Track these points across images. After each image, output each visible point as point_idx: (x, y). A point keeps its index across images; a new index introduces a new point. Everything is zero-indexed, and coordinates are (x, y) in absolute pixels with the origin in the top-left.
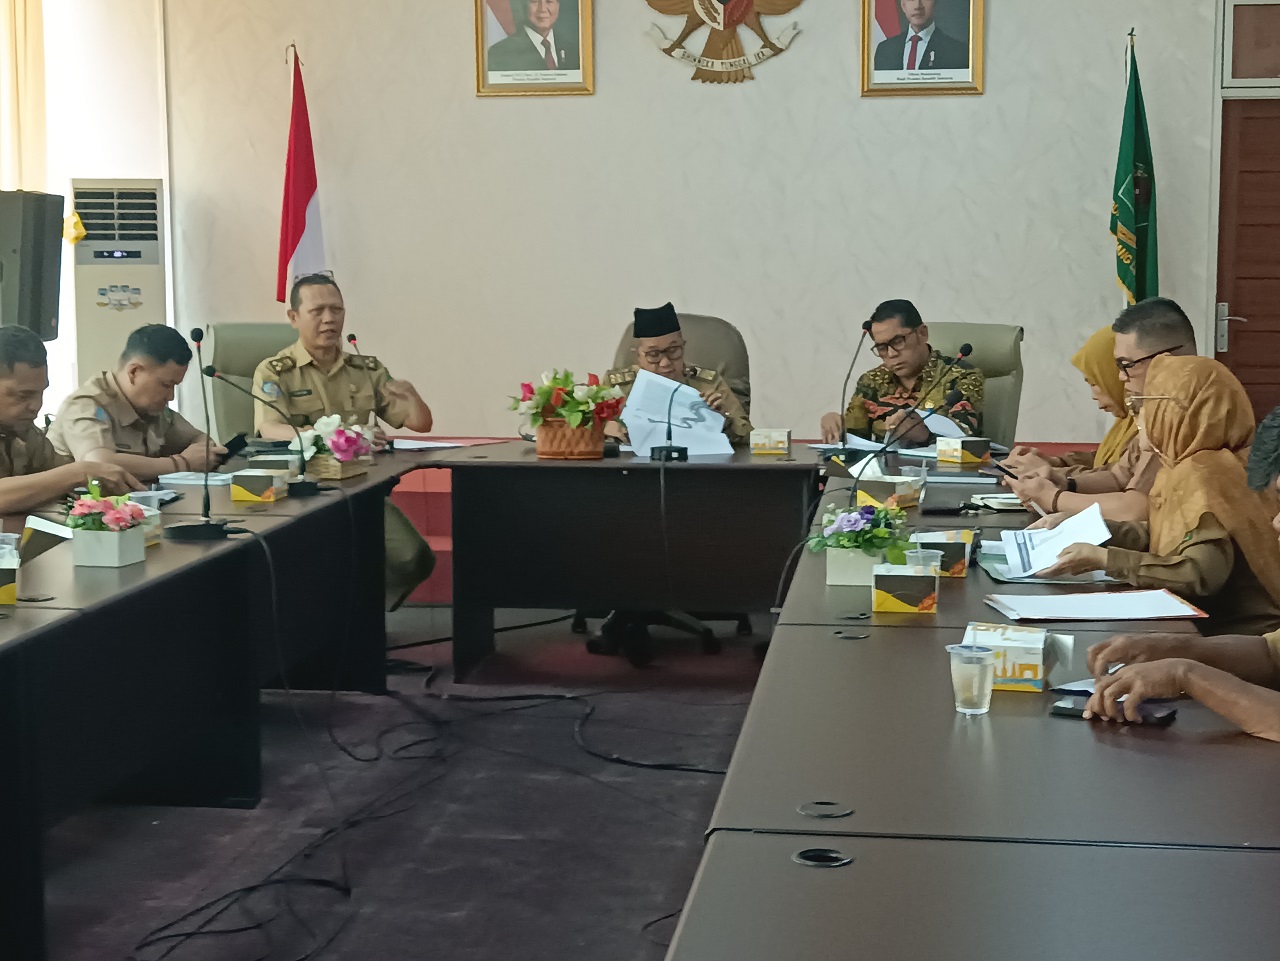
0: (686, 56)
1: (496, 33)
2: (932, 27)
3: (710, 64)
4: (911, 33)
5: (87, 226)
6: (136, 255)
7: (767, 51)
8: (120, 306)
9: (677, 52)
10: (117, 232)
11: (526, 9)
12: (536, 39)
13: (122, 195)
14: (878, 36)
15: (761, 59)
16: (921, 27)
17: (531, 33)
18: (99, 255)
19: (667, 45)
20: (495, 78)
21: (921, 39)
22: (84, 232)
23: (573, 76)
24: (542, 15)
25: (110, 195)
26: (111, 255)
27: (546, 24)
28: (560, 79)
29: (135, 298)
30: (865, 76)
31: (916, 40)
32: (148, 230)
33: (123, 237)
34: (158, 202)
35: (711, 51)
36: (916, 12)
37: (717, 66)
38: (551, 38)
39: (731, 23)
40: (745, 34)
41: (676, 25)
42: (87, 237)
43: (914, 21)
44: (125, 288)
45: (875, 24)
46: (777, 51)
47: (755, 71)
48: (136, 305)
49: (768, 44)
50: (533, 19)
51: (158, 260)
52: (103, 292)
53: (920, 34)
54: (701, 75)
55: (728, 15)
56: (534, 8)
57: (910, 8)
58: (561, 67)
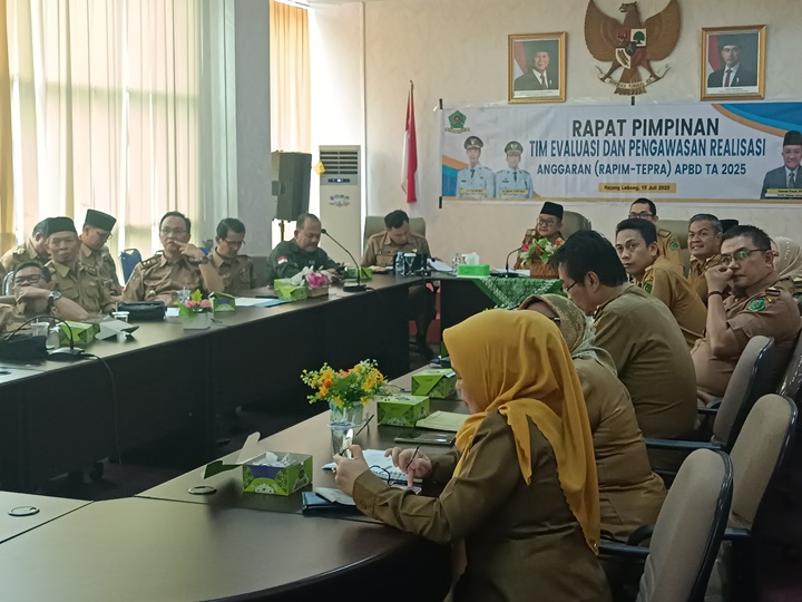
0: (612, 82)
1: (518, 73)
3: (623, 86)
4: (727, 68)
5: (325, 168)
6: (348, 181)
7: (652, 79)
8: (340, 205)
9: (607, 80)
10: (339, 170)
11: (533, 61)
12: (538, 75)
13: (341, 153)
14: (710, 70)
15: (649, 82)
16: (732, 66)
17: (535, 72)
19: (602, 76)
21: (731, 71)
22: (324, 170)
24: (541, 64)
25: (337, 153)
26: (336, 181)
27: (543, 68)
28: (549, 95)
29: (346, 201)
30: (703, 90)
31: (729, 72)
32: (354, 171)
33: (342, 173)
34: (359, 156)
35: (624, 79)
36: (730, 58)
37: (627, 86)
38: (545, 74)
39: (635, 65)
41: (607, 66)
42: (326, 173)
43: (729, 62)
45: (708, 65)
46: (658, 79)
47: (647, 88)
48: (347, 204)
49: (653, 75)
50: (537, 66)
51: (358, 183)
54: (619, 91)
55: (633, 61)
56: (537, 60)
57: (726, 55)
58: (550, 88)
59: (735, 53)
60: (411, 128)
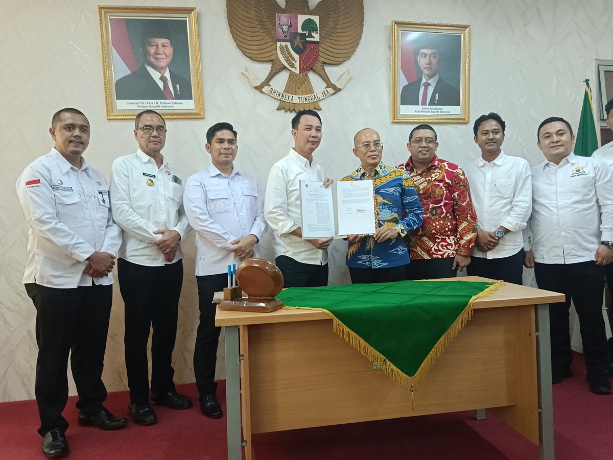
0: (273, 92)
2: (437, 77)
3: (290, 98)
4: (424, 80)
9: (266, 89)
11: (146, 51)
12: (155, 75)
15: (326, 95)
16: (431, 77)
17: (150, 70)
19: (258, 83)
20: (122, 105)
21: (429, 84)
23: (187, 105)
24: (159, 56)
27: (163, 63)
28: (176, 107)
31: (427, 85)
35: (291, 88)
36: (428, 66)
37: (295, 100)
38: (167, 74)
39: (304, 69)
41: (263, 70)
43: (426, 72)
45: (401, 74)
47: (322, 104)
50: (152, 59)
53: (429, 81)
54: (283, 107)
55: (301, 62)
56: (152, 50)
57: (423, 63)
58: (177, 97)
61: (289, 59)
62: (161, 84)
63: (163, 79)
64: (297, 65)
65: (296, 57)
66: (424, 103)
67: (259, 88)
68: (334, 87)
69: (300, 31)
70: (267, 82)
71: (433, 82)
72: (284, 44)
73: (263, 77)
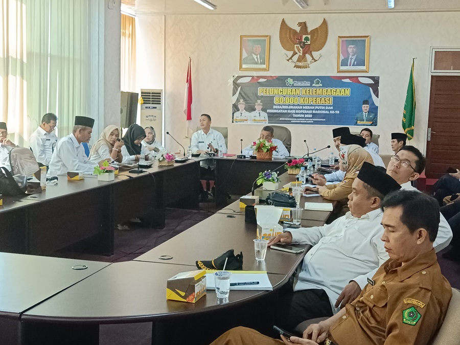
0: (292, 62)
2: (356, 55)
3: (298, 64)
4: (350, 57)
5: (144, 101)
6: (156, 108)
7: (313, 61)
8: (151, 120)
10: (151, 102)
11: (253, 49)
12: (255, 57)
13: (152, 93)
15: (311, 62)
16: (353, 55)
18: (147, 108)
20: (244, 66)
23: (264, 66)
25: (150, 93)
26: (149, 108)
27: (258, 53)
28: (260, 67)
29: (155, 118)
30: (338, 68)
31: (351, 59)
32: (159, 103)
33: (152, 103)
34: (161, 95)
35: (299, 60)
37: (300, 64)
39: (304, 54)
40: (308, 56)
42: (144, 103)
43: (351, 54)
44: (152, 116)
45: (341, 54)
48: (155, 120)
49: (313, 59)
50: (254, 52)
51: (161, 109)
52: (147, 117)
54: (296, 66)
55: (303, 51)
56: (255, 49)
57: (350, 50)
58: (261, 64)
59: (354, 50)
60: (189, 81)
61: (299, 50)
62: (256, 60)
63: (257, 58)
64: (301, 52)
65: (301, 49)
66: (350, 65)
67: (288, 60)
68: (314, 60)
69: (303, 41)
70: (291, 58)
71: (354, 58)
72: (297, 45)
73: (290, 56)
